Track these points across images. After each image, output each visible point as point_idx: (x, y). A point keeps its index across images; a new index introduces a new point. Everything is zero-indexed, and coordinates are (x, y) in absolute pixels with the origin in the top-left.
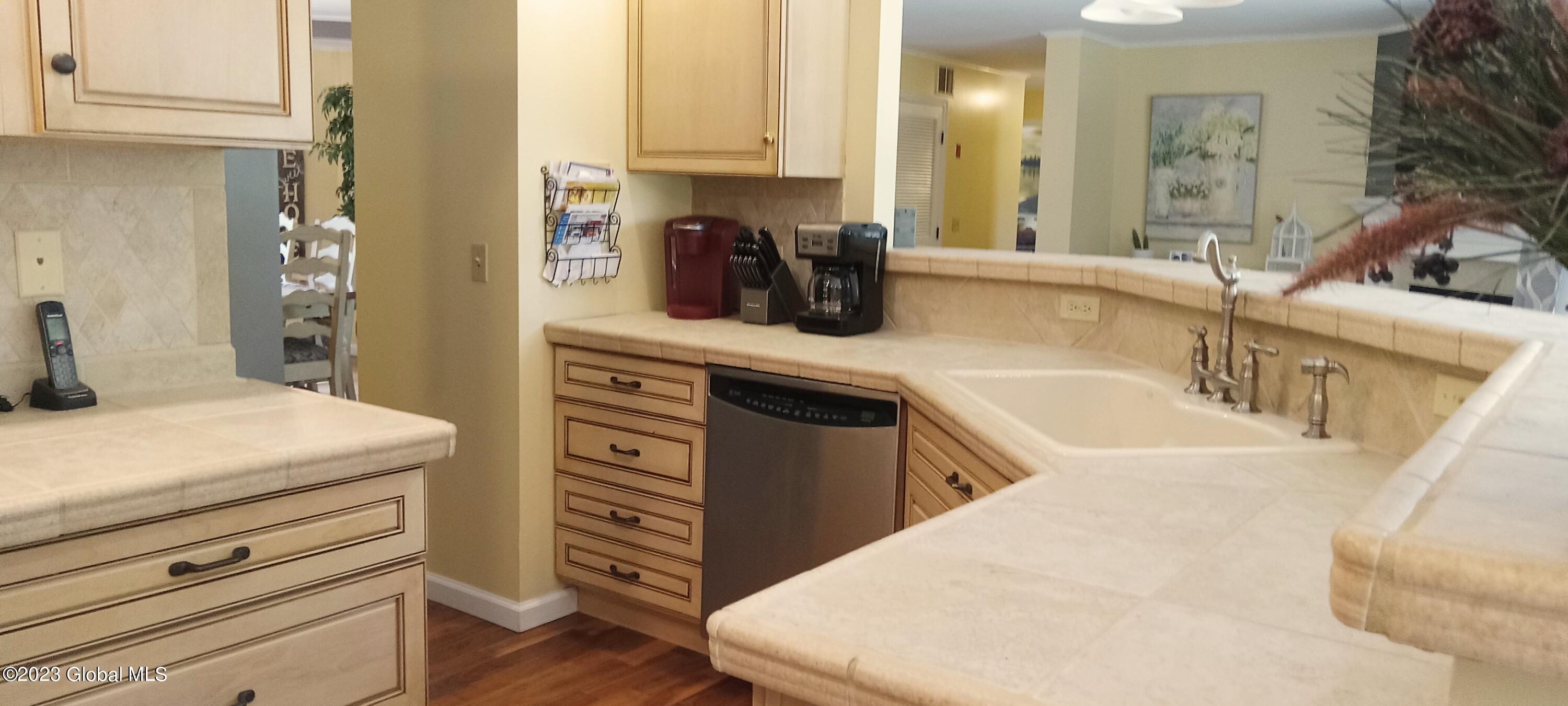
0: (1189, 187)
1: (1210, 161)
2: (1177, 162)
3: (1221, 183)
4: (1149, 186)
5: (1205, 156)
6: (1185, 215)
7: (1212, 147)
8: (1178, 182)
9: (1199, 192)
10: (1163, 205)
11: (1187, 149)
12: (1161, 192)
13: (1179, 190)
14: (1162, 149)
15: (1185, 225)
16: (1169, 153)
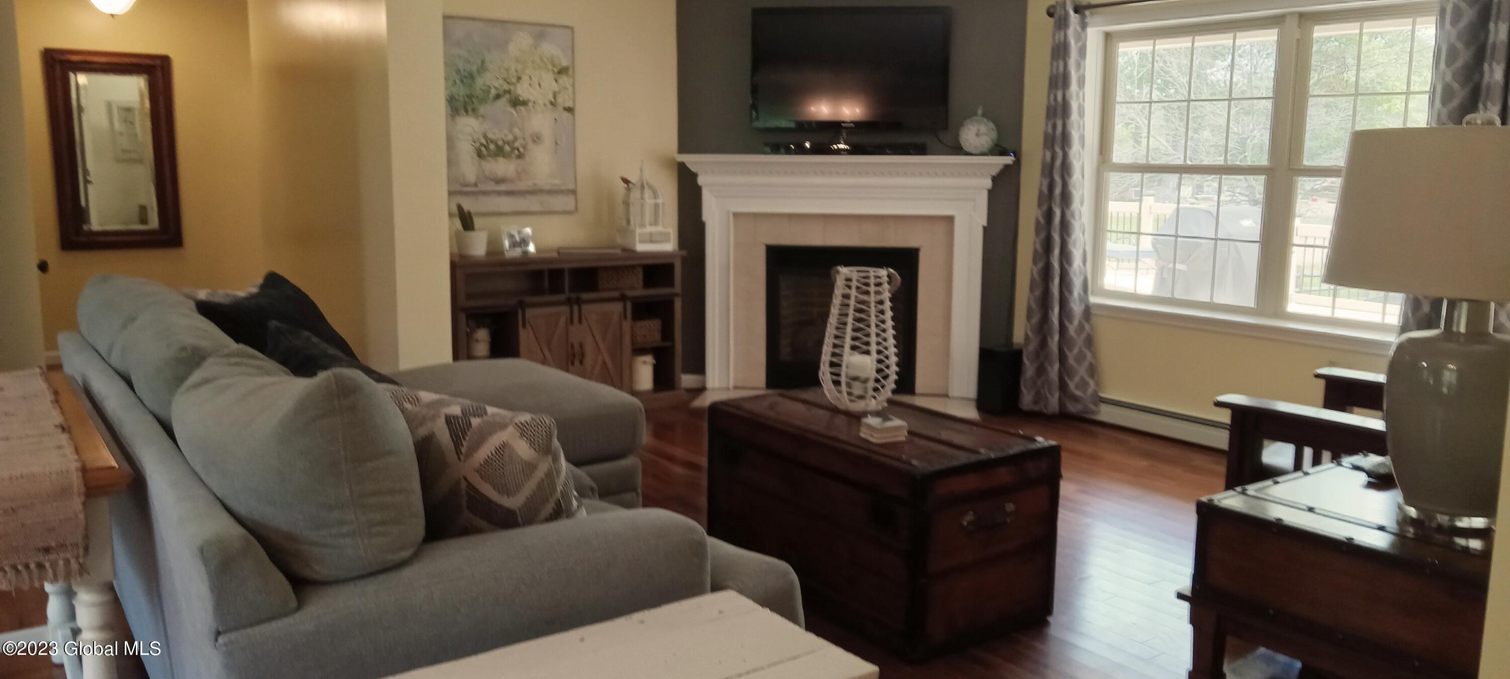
0: (500, 143)
1: (522, 108)
2: (482, 110)
3: (537, 139)
4: (451, 142)
5: (516, 102)
6: (499, 181)
7: (523, 91)
8: (485, 136)
9: (513, 149)
10: (469, 169)
11: (493, 92)
12: (466, 149)
13: (487, 147)
14: (462, 91)
15: (499, 193)
16: (470, 97)
